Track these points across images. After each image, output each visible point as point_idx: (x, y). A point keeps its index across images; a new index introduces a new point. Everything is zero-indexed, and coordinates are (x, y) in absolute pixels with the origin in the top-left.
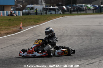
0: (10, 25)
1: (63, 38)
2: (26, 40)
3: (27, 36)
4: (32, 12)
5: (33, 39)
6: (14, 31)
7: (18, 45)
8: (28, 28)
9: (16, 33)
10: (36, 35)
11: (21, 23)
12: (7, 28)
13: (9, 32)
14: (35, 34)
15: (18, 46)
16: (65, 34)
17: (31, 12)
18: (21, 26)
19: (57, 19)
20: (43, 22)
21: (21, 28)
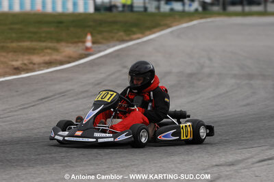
0: (59, 41)
1: (199, 80)
2: (98, 84)
3: (101, 73)
5: (119, 82)
6: (70, 57)
7: (75, 98)
8: (105, 50)
9: (74, 61)
11: (89, 37)
12: (50, 48)
13: (56, 60)
15: (75, 100)
16: (207, 70)
18: (89, 44)
19: (185, 25)
20: (148, 33)
21: (87, 49)
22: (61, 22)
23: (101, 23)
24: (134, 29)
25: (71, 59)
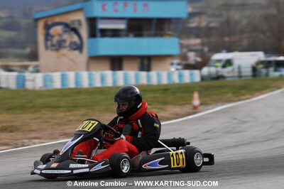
0: (165, 103)
2: (208, 131)
4: (229, 73)
6: (177, 115)
8: (214, 108)
9: (181, 117)
10: (236, 121)
11: (196, 95)
14: (235, 119)
17: (225, 74)
18: (196, 102)
20: (258, 94)
21: (195, 108)
22: (166, 90)
23: (207, 88)
24: (243, 92)
25: (177, 116)
